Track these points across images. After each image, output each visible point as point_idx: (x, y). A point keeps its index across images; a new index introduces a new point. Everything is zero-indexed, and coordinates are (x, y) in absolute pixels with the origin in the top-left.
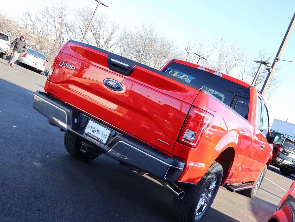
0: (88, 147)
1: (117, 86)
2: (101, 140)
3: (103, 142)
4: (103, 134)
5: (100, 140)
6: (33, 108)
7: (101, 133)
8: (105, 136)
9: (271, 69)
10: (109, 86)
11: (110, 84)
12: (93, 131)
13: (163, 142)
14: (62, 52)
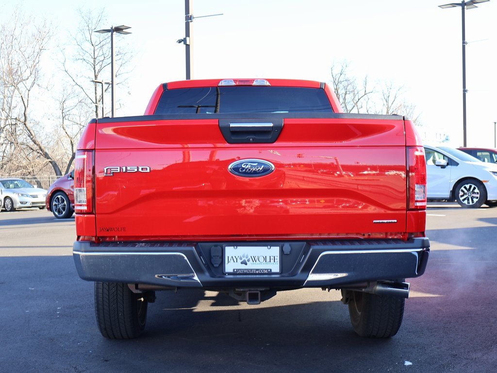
0: (261, 291)
1: (263, 166)
2: (268, 270)
3: (273, 271)
4: (265, 259)
5: (266, 272)
6: (84, 281)
7: (262, 259)
8: (272, 261)
9: (188, 38)
10: (245, 173)
11: (246, 170)
12: (242, 263)
13: (386, 221)
14: (95, 149)
